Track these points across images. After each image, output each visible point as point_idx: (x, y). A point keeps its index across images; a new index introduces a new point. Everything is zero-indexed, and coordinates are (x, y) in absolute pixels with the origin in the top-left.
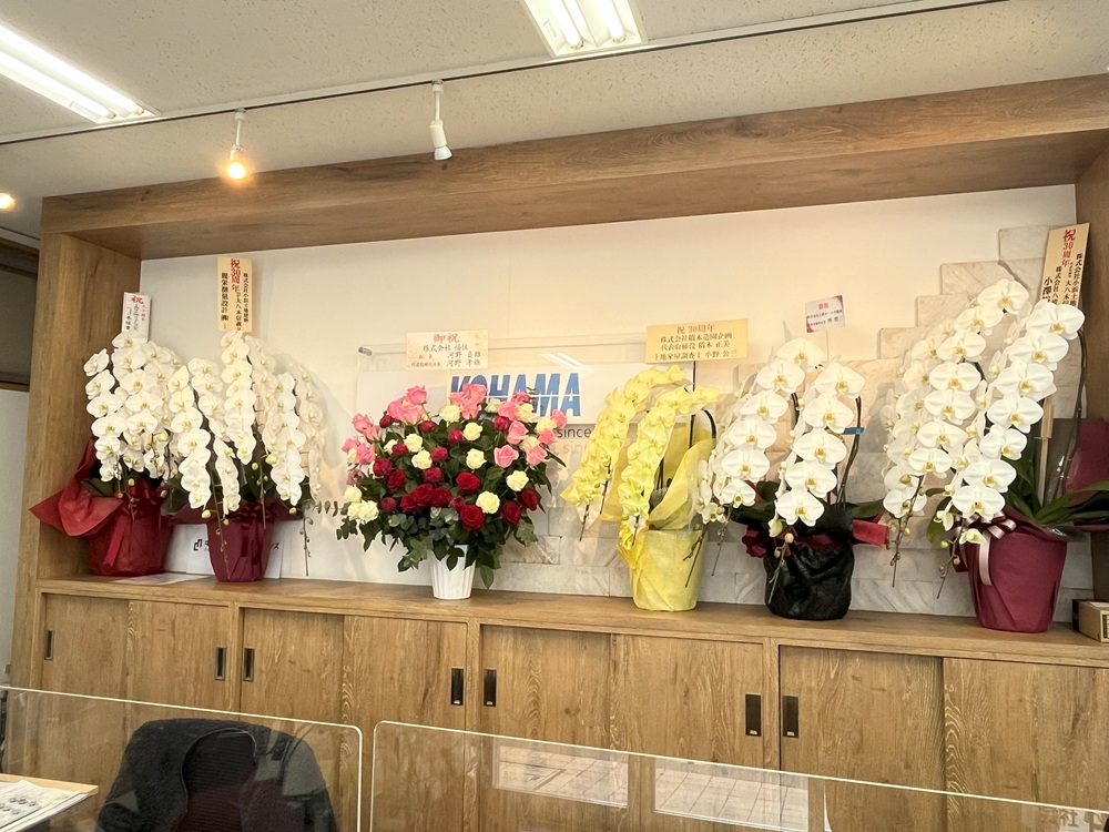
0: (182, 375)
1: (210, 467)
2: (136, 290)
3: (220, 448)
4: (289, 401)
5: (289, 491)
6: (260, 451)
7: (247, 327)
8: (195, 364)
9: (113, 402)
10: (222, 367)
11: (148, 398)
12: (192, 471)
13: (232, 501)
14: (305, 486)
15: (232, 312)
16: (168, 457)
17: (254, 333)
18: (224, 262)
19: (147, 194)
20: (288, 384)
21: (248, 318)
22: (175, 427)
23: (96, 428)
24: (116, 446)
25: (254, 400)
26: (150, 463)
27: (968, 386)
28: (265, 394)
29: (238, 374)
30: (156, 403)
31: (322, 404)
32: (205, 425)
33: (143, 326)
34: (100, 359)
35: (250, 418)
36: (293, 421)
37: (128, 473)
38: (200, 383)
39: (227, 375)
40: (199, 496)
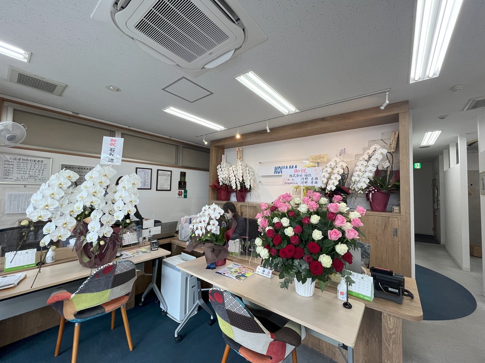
0: (231, 168)
1: (236, 182)
2: (224, 154)
3: (237, 180)
4: (248, 172)
5: (248, 187)
6: (243, 180)
7: (241, 159)
8: (233, 166)
9: (221, 173)
10: (237, 166)
11: (226, 172)
12: (233, 183)
13: (239, 188)
14: (250, 186)
15: (239, 157)
16: (229, 181)
17: (242, 161)
18: (237, 149)
19: (225, 139)
20: (248, 169)
21: (241, 158)
22: (230, 176)
23: (219, 177)
24: (222, 180)
25: (242, 172)
26: (227, 182)
27: (365, 165)
28: (244, 171)
29: (240, 167)
30: (227, 173)
31: (253, 172)
32: (235, 176)
33: (225, 160)
34: (219, 166)
35: (241, 175)
36: (248, 175)
37: (224, 184)
38: (234, 169)
39: (238, 168)
40: (234, 187)
